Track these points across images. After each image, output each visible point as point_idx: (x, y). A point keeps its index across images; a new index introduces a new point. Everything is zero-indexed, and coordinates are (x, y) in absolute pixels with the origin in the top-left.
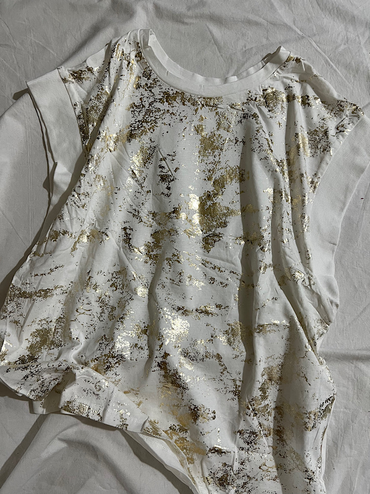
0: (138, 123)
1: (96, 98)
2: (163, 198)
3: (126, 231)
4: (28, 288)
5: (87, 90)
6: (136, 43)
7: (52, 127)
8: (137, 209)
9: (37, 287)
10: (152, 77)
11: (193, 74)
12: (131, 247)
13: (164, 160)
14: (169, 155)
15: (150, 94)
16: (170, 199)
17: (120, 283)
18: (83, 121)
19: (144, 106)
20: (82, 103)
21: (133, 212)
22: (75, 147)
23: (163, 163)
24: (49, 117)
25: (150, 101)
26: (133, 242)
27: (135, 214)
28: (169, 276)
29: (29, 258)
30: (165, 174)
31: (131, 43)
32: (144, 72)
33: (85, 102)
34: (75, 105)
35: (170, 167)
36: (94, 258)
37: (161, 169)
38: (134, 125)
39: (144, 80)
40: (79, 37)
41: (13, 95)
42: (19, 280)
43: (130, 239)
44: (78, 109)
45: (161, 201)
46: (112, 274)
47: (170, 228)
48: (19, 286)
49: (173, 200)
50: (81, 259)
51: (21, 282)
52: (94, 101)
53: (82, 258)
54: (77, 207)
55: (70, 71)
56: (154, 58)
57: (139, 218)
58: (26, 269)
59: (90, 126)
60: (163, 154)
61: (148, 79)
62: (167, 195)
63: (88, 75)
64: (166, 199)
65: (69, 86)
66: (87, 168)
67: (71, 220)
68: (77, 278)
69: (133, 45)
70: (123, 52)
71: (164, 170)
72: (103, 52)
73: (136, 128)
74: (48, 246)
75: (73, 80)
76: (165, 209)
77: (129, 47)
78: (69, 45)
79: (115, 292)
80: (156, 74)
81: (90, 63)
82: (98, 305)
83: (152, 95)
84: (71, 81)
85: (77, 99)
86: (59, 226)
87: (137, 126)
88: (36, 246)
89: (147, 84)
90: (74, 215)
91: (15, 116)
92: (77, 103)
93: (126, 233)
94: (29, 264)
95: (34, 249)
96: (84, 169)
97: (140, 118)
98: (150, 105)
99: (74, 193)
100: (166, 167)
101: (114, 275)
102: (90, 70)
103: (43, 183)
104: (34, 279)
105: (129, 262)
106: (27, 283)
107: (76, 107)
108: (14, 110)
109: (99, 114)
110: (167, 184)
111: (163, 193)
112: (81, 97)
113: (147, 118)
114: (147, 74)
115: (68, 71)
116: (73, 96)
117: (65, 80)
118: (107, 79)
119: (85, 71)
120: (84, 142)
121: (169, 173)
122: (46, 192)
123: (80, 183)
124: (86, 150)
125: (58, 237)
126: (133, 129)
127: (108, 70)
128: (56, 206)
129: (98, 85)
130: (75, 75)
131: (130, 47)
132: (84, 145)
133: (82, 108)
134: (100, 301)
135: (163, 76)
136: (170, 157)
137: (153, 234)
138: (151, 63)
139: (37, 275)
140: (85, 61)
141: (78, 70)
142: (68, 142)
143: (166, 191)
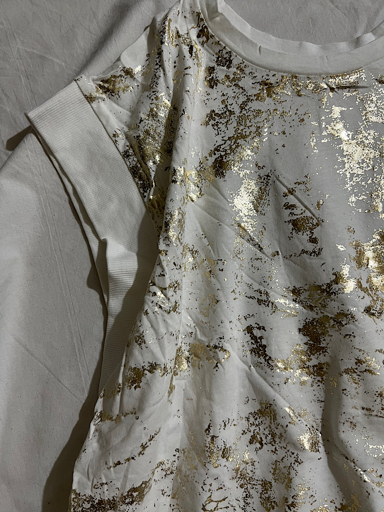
0: (228, 142)
1: (148, 116)
2: (308, 260)
3: (252, 333)
4: (106, 493)
5: (129, 107)
6: (195, 14)
7: (83, 182)
8: (262, 289)
9: (124, 485)
10: (235, 62)
11: (301, 44)
12: (270, 362)
13: (292, 194)
14: (299, 184)
15: (237, 90)
16: (321, 258)
17: (267, 432)
18: (135, 159)
19: (231, 113)
20: (126, 129)
21: (257, 295)
22: (131, 207)
23: (292, 199)
24: (74, 165)
25: (240, 102)
26: (272, 351)
27: (262, 299)
28: (358, 402)
29: (93, 428)
30: (299, 217)
31: (188, 16)
32: (218, 58)
33: (129, 127)
34: (114, 135)
35: (306, 203)
36: (210, 397)
37: (289, 211)
38: (222, 147)
39: (221, 70)
40: (96, 28)
41: (5, 143)
42: (85, 480)
43: (265, 346)
44: (122, 142)
45: (304, 266)
46: (248, 419)
47: (336, 311)
48: (89, 492)
49: (329, 260)
50: (184, 402)
51: (90, 484)
52: (147, 122)
53: (187, 402)
54: (165, 314)
55: (97, 80)
56: (231, 30)
57: (270, 304)
58: (94, 452)
59: (151, 164)
60: (286, 184)
61: (229, 67)
62: (315, 252)
63: (128, 81)
64: (314, 261)
65: (99, 107)
66: (167, 238)
67: (159, 339)
68: (186, 441)
69: (191, 18)
70: (178, 32)
71: (295, 211)
72: (143, 41)
73: (229, 151)
74: (126, 399)
75: (104, 96)
76: (317, 278)
77: (184, 24)
78: (82, 45)
79: (260, 452)
80: (240, 55)
81: (127, 61)
82: (236, 485)
83: (241, 90)
84: (99, 98)
85: (116, 125)
86: (139, 358)
87: (228, 148)
88: (100, 400)
89: (227, 77)
90: (162, 330)
91: (16, 176)
92: (118, 132)
93: (253, 337)
94: (95, 440)
95: (99, 407)
96: (161, 241)
97: (231, 132)
98: (242, 108)
99: (154, 289)
100: (298, 204)
101: (252, 420)
102: (128, 72)
103: (86, 280)
104: (114, 471)
105: (275, 390)
106: (102, 484)
107: (117, 139)
108: (13, 165)
109: (160, 141)
110: (308, 233)
111: (304, 252)
112: (121, 121)
113: (242, 130)
114: (225, 59)
115: (93, 80)
116: (107, 121)
117: (90, 99)
118: (162, 80)
119: (121, 76)
120: (145, 194)
121: (308, 214)
122: (95, 295)
123: (162, 267)
124: (151, 207)
125: (143, 379)
126: (223, 154)
127: (160, 66)
128: (119, 317)
129: (147, 93)
130: (106, 85)
131: (186, 24)
132: (146, 199)
133: (127, 138)
134: (239, 476)
135: (254, 55)
136: (302, 187)
137: (301, 327)
138: (228, 41)
139: (119, 463)
140: (119, 59)
141: (109, 76)
142: (116, 201)
143: (310, 247)
